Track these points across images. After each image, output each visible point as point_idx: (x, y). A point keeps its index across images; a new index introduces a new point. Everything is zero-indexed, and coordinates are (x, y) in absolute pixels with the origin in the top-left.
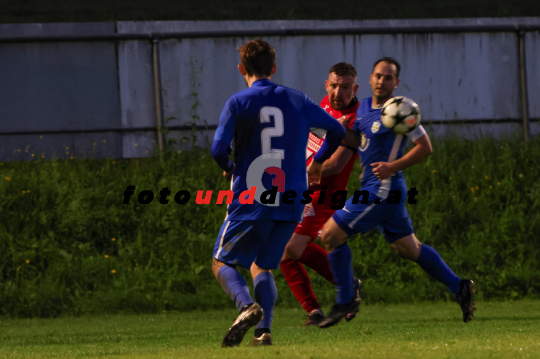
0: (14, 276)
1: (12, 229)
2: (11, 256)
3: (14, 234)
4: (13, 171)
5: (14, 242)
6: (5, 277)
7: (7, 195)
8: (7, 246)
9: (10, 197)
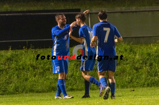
0: (158, 75)
1: (157, 63)
2: (157, 70)
3: (157, 64)
4: (157, 46)
5: (157, 66)
6: (155, 76)
7: (155, 53)
8: (155, 67)
9: (156, 54)
